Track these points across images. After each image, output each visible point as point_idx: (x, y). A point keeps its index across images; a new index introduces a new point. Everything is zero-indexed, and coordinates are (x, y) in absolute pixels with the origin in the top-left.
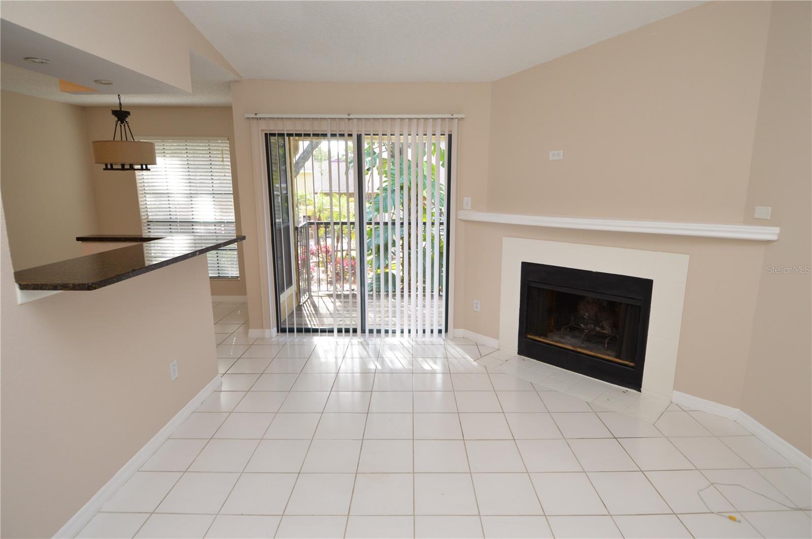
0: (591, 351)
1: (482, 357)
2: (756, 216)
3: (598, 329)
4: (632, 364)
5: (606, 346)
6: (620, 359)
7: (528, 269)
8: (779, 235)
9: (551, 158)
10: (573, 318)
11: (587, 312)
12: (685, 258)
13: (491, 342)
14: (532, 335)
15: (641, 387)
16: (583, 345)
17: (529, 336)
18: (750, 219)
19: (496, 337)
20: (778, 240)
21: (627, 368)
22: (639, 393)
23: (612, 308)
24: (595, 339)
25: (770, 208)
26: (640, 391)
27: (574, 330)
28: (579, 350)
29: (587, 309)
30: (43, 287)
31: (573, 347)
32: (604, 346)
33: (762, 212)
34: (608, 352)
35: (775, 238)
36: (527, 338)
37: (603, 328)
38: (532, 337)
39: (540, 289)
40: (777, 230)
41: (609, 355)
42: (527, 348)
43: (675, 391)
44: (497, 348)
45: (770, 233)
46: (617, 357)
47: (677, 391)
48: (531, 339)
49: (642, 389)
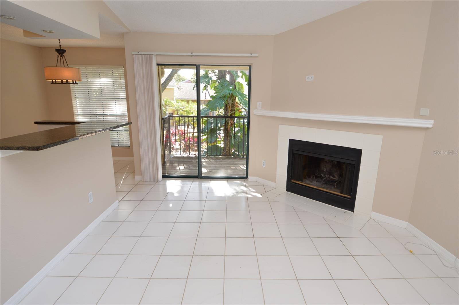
0: (327, 190)
1: (266, 192)
2: (421, 114)
3: (331, 177)
4: (349, 197)
5: (335, 186)
6: (342, 194)
7: (293, 143)
8: (434, 124)
9: (307, 80)
10: (317, 171)
11: (325, 168)
12: (381, 137)
13: (272, 184)
15: (354, 209)
16: (322, 186)
17: (293, 181)
18: (417, 116)
19: (274, 181)
20: (432, 127)
21: (347, 199)
23: (339, 165)
24: (330, 183)
25: (429, 109)
26: (353, 212)
27: (318, 177)
28: (320, 189)
29: (325, 166)
30: (11, 148)
31: (317, 187)
32: (334, 187)
33: (425, 111)
34: (336, 190)
35: (431, 126)
36: (292, 182)
37: (334, 176)
39: (299, 154)
40: (432, 122)
41: (337, 192)
42: (292, 187)
43: (373, 213)
44: (275, 188)
45: (428, 123)
47: (374, 211)
48: (294, 182)
49: (354, 211)
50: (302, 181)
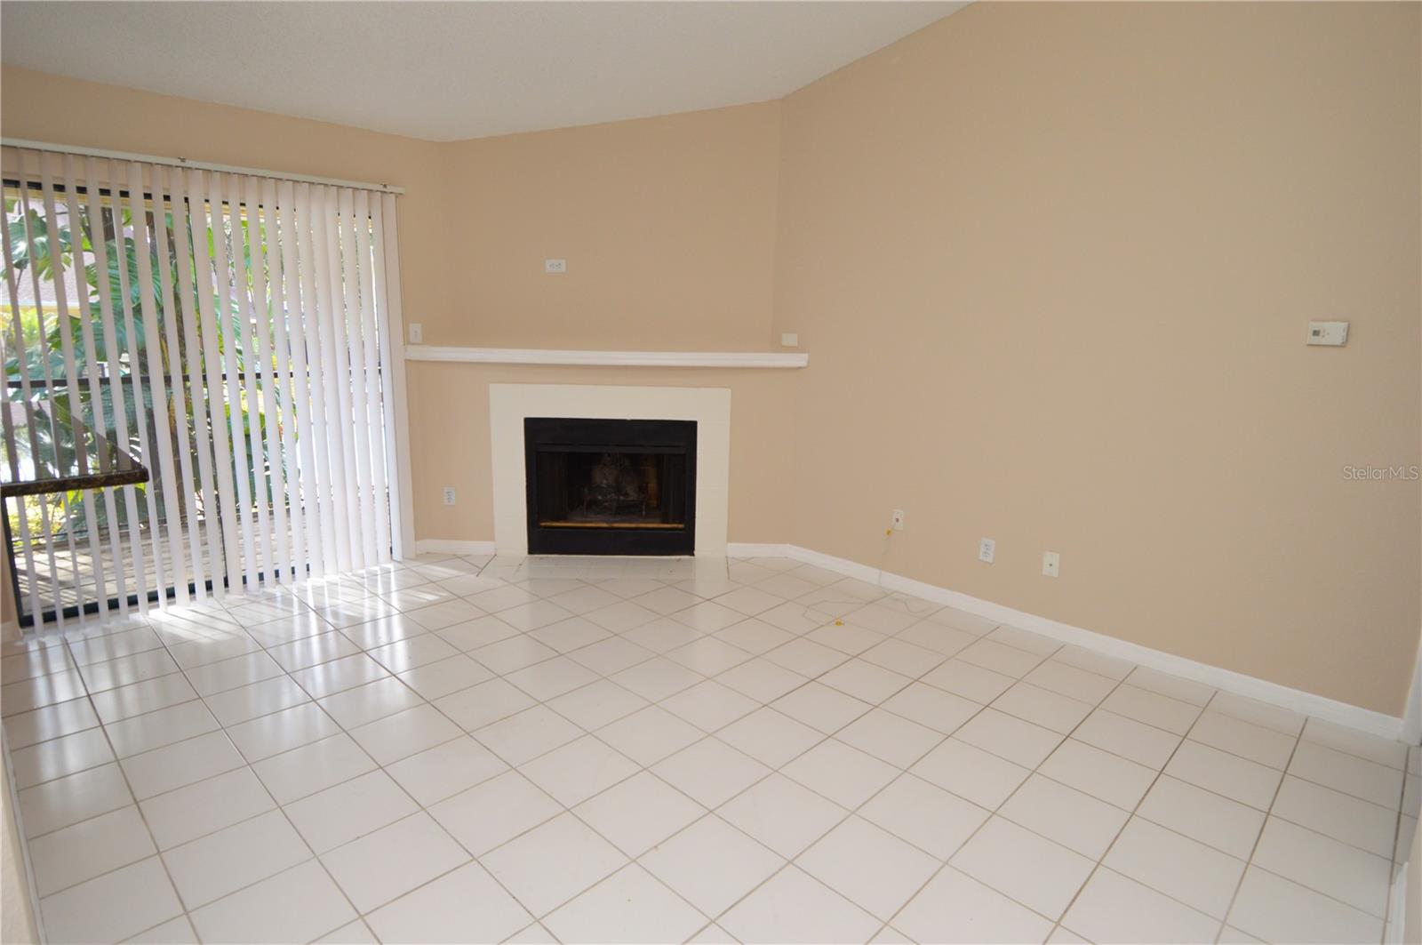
0: (631, 523)
1: (482, 569)
2: (785, 343)
3: (622, 498)
4: (681, 526)
5: (644, 513)
6: (667, 523)
7: (535, 428)
8: (808, 361)
9: (548, 271)
10: (586, 490)
11: (604, 477)
12: (728, 392)
13: (480, 548)
14: (545, 522)
15: (694, 549)
16: (617, 519)
17: (543, 524)
18: (778, 347)
19: (492, 538)
20: (808, 366)
21: (676, 532)
22: (692, 557)
23: (635, 464)
24: (625, 510)
25: (796, 334)
26: (693, 555)
27: (593, 506)
28: (616, 525)
29: (604, 473)
31: (607, 523)
32: (642, 514)
33: (790, 339)
34: (649, 519)
35: (804, 364)
36: (541, 527)
37: (626, 495)
38: (549, 524)
39: (552, 452)
40: (805, 356)
41: (653, 523)
42: (542, 540)
43: (729, 544)
44: (493, 554)
45: (799, 360)
46: (663, 522)
47: (731, 542)
48: (545, 527)
49: (695, 552)
50: (565, 519)
